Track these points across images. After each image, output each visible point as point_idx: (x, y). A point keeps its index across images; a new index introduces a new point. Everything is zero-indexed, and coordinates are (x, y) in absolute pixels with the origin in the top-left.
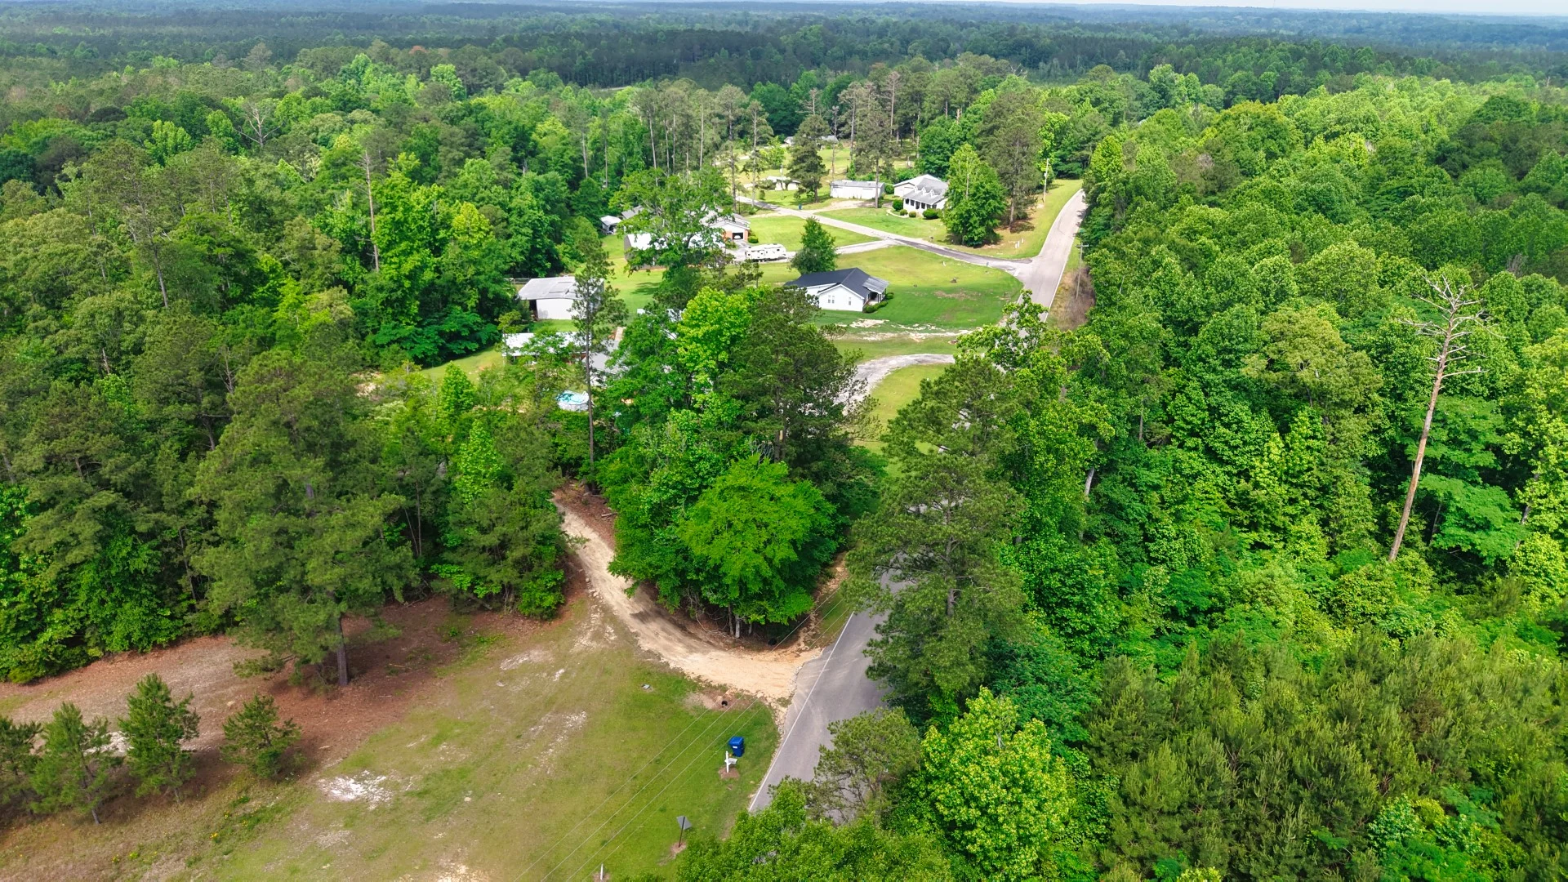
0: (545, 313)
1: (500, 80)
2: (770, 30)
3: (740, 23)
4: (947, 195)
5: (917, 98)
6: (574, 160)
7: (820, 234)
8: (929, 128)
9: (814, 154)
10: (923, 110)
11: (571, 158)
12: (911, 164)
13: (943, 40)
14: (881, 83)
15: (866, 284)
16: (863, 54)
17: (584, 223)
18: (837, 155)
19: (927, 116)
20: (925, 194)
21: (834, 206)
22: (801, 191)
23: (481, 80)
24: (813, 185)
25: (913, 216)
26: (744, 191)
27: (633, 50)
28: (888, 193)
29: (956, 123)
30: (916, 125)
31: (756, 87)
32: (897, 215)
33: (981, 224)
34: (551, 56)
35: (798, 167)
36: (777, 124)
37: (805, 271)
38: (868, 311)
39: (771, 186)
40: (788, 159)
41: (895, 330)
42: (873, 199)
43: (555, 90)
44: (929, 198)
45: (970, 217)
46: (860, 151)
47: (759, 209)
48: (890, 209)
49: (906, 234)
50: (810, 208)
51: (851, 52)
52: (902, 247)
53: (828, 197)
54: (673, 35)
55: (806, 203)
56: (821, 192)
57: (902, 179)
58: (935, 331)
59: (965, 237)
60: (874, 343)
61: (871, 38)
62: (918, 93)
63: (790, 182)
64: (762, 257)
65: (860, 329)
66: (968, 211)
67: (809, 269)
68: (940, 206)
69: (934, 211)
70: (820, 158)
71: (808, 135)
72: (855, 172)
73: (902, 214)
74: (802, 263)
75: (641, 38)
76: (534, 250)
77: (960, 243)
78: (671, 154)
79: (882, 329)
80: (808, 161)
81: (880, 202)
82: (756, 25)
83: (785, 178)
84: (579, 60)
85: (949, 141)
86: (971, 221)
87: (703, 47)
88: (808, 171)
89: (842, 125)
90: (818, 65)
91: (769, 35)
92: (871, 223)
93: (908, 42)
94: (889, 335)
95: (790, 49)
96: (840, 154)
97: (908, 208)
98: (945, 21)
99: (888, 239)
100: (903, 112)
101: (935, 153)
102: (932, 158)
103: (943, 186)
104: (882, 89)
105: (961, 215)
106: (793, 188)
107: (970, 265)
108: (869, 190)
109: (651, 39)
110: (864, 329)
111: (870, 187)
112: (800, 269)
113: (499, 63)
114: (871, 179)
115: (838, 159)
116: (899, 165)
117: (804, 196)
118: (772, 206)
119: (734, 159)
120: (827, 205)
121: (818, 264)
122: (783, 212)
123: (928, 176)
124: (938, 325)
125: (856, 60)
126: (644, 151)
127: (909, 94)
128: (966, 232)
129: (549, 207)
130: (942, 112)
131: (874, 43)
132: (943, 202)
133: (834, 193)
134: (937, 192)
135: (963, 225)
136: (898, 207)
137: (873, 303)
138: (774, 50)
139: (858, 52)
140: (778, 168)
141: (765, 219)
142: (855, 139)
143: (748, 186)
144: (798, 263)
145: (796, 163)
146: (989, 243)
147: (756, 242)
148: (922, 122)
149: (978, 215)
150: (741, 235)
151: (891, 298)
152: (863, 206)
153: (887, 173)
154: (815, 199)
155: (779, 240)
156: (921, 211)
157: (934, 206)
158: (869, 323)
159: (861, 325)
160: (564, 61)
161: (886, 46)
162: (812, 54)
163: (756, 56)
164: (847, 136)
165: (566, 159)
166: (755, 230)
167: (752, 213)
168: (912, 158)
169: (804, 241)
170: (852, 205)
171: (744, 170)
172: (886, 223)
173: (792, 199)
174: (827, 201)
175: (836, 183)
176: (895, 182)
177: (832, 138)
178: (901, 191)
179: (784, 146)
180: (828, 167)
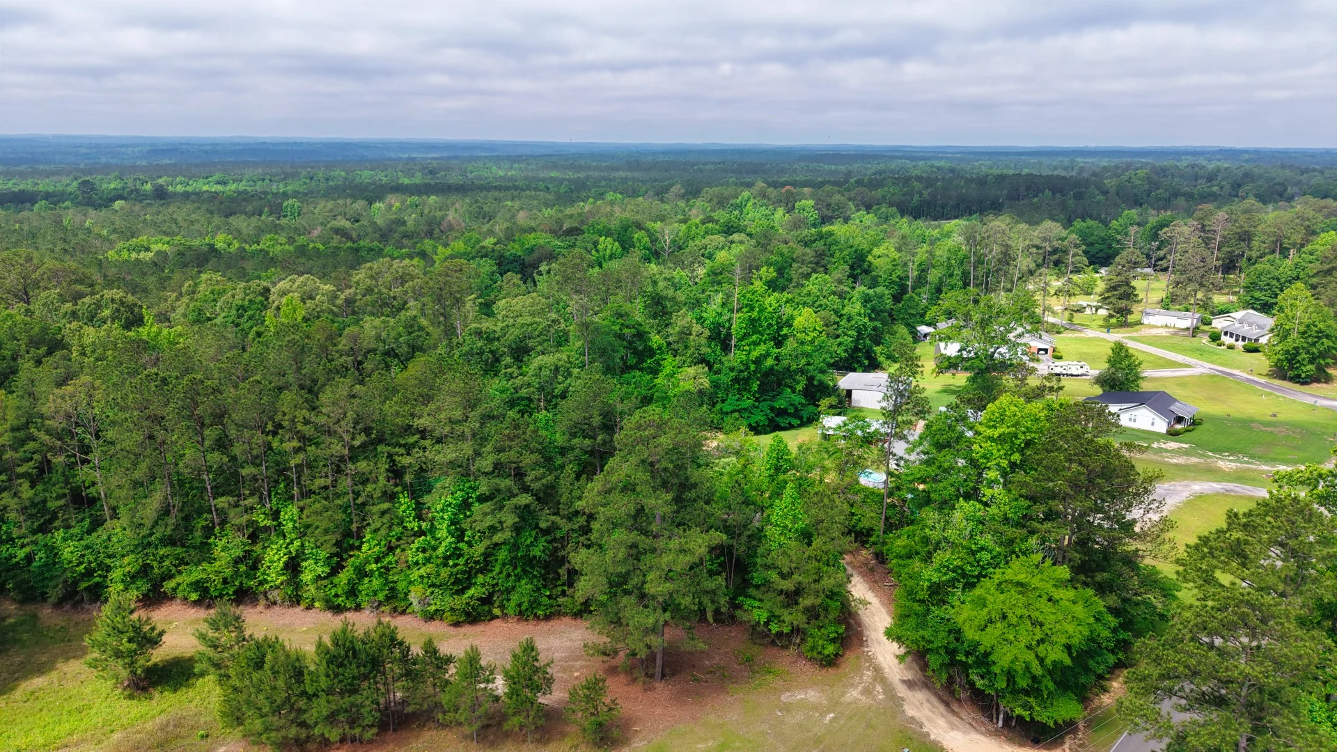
0: (858, 401)
1: (849, 213)
2: (1095, 174)
3: (1065, 169)
4: (1272, 330)
5: (1246, 237)
6: (901, 278)
7: (1126, 356)
8: (1256, 266)
9: (1128, 284)
10: (1250, 249)
11: (898, 277)
12: (1234, 298)
13: (1279, 184)
14: (1206, 222)
15: (1172, 408)
16: (1189, 196)
17: (902, 330)
18: (1152, 286)
19: (1254, 254)
20: (1246, 328)
21: (1144, 332)
22: (1111, 316)
23: (834, 212)
24: (1124, 312)
25: (1231, 347)
26: (1054, 313)
27: (964, 191)
28: (1205, 324)
29: (1288, 262)
30: (1243, 263)
31: (1075, 223)
32: (1214, 345)
33: (1311, 361)
34: (893, 195)
35: (1110, 294)
36: (1093, 256)
37: (1107, 389)
38: (1172, 434)
39: (1081, 310)
40: (1101, 287)
41: (1202, 456)
42: (1188, 329)
43: (892, 222)
44: (1253, 332)
45: (1298, 354)
46: (1178, 283)
47: (1066, 329)
48: (1205, 340)
49: (1222, 364)
50: (1118, 332)
51: (1176, 194)
52: (1217, 376)
53: (1139, 323)
54: (1001, 178)
55: (1115, 328)
56: (1131, 318)
57: (1222, 312)
58: (1248, 463)
59: (1290, 373)
60: (1176, 465)
61: (1200, 181)
62: (1246, 232)
63: (1101, 307)
64: (1064, 372)
65: (1161, 450)
66: (1295, 348)
67: (1112, 387)
68: (1263, 341)
69: (1256, 345)
70: (1134, 288)
71: (1124, 266)
72: (1168, 303)
73: (1220, 345)
74: (1105, 381)
75: (972, 180)
76: (856, 349)
77: (1284, 378)
78: (987, 277)
79: (1187, 453)
80: (1121, 290)
81: (1195, 331)
82: (1082, 170)
83: (1095, 304)
84: (916, 198)
85: (1278, 280)
86: (1299, 358)
87: (1028, 188)
88: (1120, 299)
89: (1161, 259)
90: (1141, 205)
91: (1093, 179)
92: (1184, 351)
93: (1239, 186)
94: (1194, 460)
95: (1113, 190)
96: (1155, 285)
97: (1227, 340)
98: (1283, 167)
99: (1201, 367)
100: (1229, 249)
101: (1261, 290)
102: (1257, 294)
103: (1269, 322)
104: (1207, 228)
105: (1287, 352)
106: (1103, 312)
107: (1294, 401)
108: (1185, 321)
109: (982, 181)
110: (1166, 451)
111: (1186, 318)
112: (1102, 386)
113: (850, 199)
114: (1187, 310)
115: (1153, 289)
116: (1219, 299)
117: (1114, 321)
118: (1080, 328)
119: (1047, 284)
120: (1137, 331)
121: (1122, 383)
122: (1090, 333)
123: (1251, 311)
124: (1251, 457)
125: (1181, 201)
126: (963, 273)
127: (1236, 233)
128: (1291, 368)
129: (873, 316)
130: (1273, 252)
131: (1202, 186)
132: (1267, 337)
133: (1146, 321)
134: (1260, 327)
135: (1289, 361)
136: (1215, 338)
137: (1179, 427)
138: (1097, 192)
139: (1184, 195)
140: (1090, 294)
141: (1072, 338)
142: (1173, 272)
143: (1058, 308)
144: (1101, 381)
145: (1108, 290)
146: (1318, 381)
147: (1060, 358)
148: (1249, 259)
149: (1308, 352)
150: (1046, 351)
151: (1200, 424)
152: (1175, 334)
153: (1205, 305)
154: (1124, 325)
155: (1082, 358)
156: (1240, 343)
157: (1256, 340)
158: (1172, 445)
159: (1164, 446)
160: (904, 198)
161: (1215, 189)
162: (1135, 195)
163: (1079, 196)
164: (1165, 270)
165: (894, 277)
166: (1060, 347)
167: (1058, 333)
168: (1235, 293)
169: (1109, 361)
170: (1163, 332)
171: (1055, 294)
172: (1200, 352)
173: (1101, 323)
174: (1137, 327)
175: (1148, 311)
176: (1213, 314)
177: (1149, 270)
178: (1219, 324)
179: (1097, 275)
180: (1141, 296)
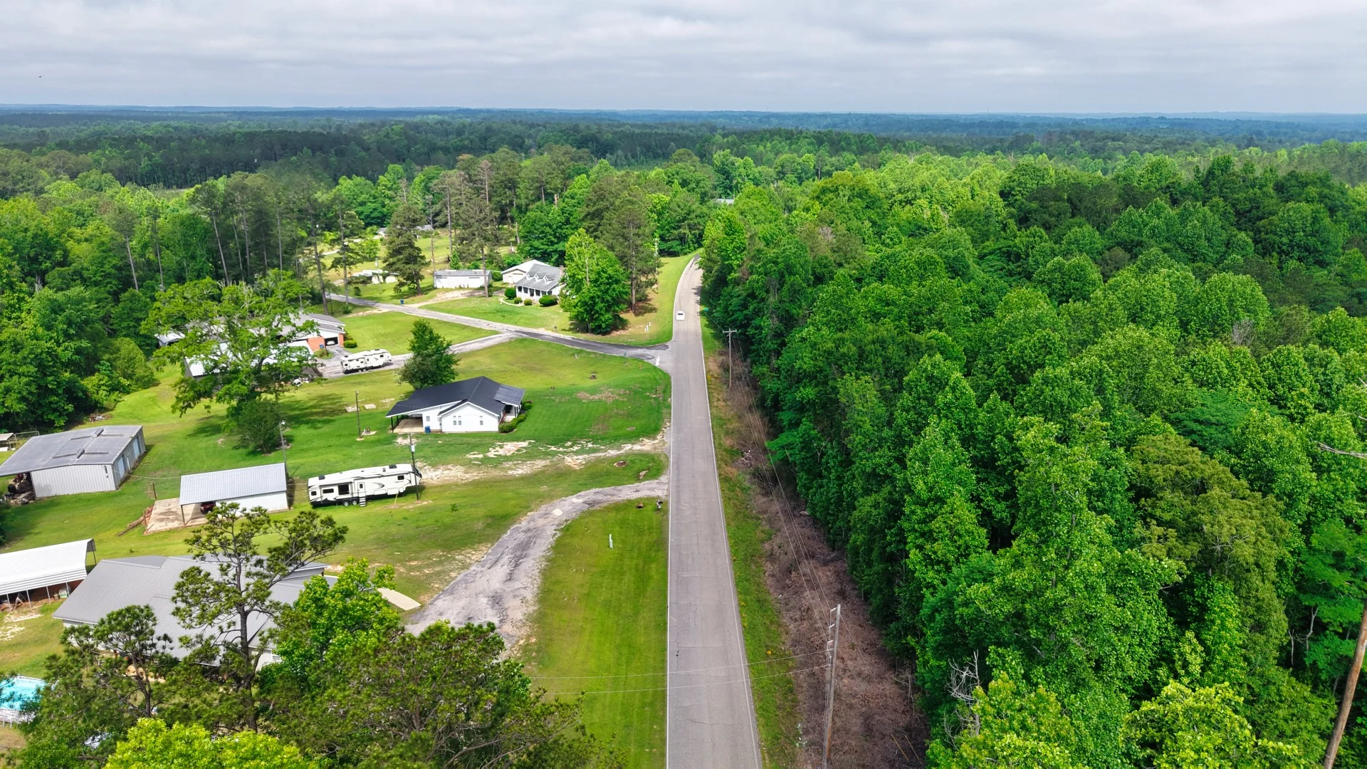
0: (47, 487)
2: (352, 131)
3: (323, 128)
5: (511, 185)
7: (431, 339)
8: (528, 214)
9: (411, 246)
10: (518, 197)
12: (514, 249)
13: (517, 136)
14: (472, 172)
15: (498, 397)
16: (446, 150)
18: (436, 244)
19: (523, 202)
21: (439, 298)
22: (401, 284)
24: (414, 277)
25: (528, 303)
28: (496, 280)
29: (555, 208)
30: (513, 212)
32: (511, 304)
33: (607, 311)
38: (506, 430)
39: (366, 280)
40: (383, 252)
41: (547, 454)
42: (482, 288)
44: (545, 284)
46: (463, 239)
48: (502, 298)
49: (526, 325)
50: (413, 302)
52: (525, 339)
53: (432, 288)
56: (423, 284)
57: (510, 265)
58: (594, 451)
59: (591, 325)
60: (524, 479)
62: (510, 180)
64: (362, 366)
65: (501, 460)
67: (424, 380)
69: (550, 298)
70: (419, 249)
71: (402, 225)
72: (459, 260)
73: (517, 302)
80: (406, 252)
81: (490, 290)
83: (381, 271)
86: (596, 308)
88: (407, 263)
89: (437, 214)
94: (540, 464)
95: (374, 146)
96: (438, 242)
97: (521, 295)
101: (538, 238)
102: (536, 243)
103: (559, 272)
104: (474, 178)
105: (585, 303)
107: (604, 356)
108: (478, 280)
110: (507, 459)
111: (477, 276)
112: (411, 382)
114: (477, 267)
116: (503, 251)
117: (405, 289)
120: (432, 297)
122: (383, 308)
123: (535, 262)
127: (502, 182)
128: (592, 319)
130: (539, 199)
133: (438, 284)
134: (551, 278)
135: (588, 312)
136: (511, 295)
137: (510, 418)
141: (363, 318)
144: (409, 374)
146: (616, 329)
147: (354, 346)
150: (335, 340)
151: (530, 407)
152: (472, 295)
154: (417, 292)
155: (383, 341)
156: (536, 298)
157: (550, 293)
164: (444, 225)
168: (515, 243)
169: (413, 348)
170: (458, 295)
173: (392, 293)
174: (431, 293)
175: (439, 273)
178: (511, 278)
179: (376, 238)
